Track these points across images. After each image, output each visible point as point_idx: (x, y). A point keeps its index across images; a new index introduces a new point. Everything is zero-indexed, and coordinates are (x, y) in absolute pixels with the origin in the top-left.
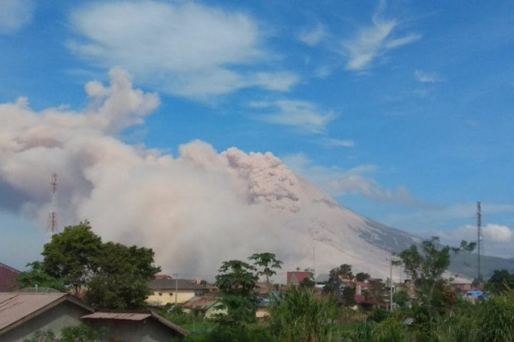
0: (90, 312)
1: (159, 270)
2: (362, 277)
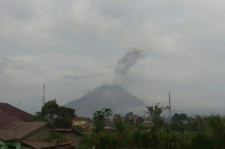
0: (54, 129)
1: (76, 116)
2: (136, 116)
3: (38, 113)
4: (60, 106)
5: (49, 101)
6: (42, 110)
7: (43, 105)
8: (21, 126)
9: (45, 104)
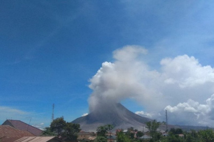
2: (136, 130)
3: (47, 128)
4: (66, 122)
5: (57, 119)
6: (51, 125)
7: (52, 121)
8: (33, 139)
9: (54, 120)
